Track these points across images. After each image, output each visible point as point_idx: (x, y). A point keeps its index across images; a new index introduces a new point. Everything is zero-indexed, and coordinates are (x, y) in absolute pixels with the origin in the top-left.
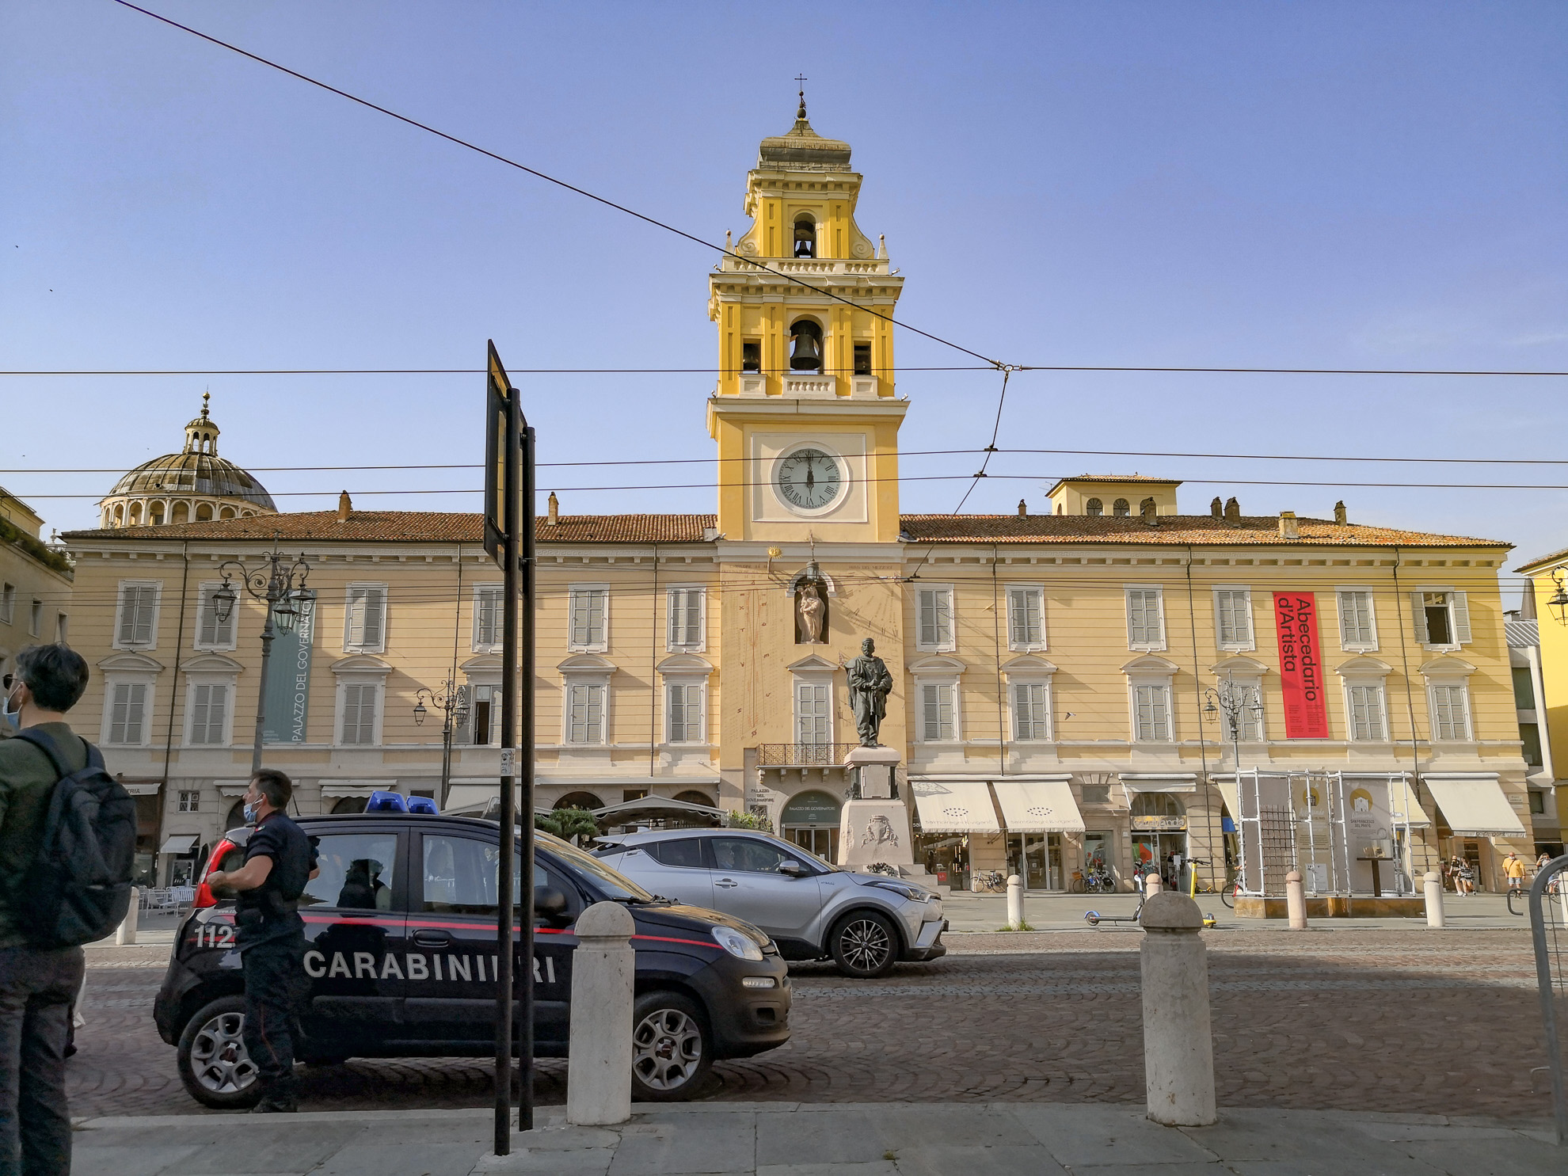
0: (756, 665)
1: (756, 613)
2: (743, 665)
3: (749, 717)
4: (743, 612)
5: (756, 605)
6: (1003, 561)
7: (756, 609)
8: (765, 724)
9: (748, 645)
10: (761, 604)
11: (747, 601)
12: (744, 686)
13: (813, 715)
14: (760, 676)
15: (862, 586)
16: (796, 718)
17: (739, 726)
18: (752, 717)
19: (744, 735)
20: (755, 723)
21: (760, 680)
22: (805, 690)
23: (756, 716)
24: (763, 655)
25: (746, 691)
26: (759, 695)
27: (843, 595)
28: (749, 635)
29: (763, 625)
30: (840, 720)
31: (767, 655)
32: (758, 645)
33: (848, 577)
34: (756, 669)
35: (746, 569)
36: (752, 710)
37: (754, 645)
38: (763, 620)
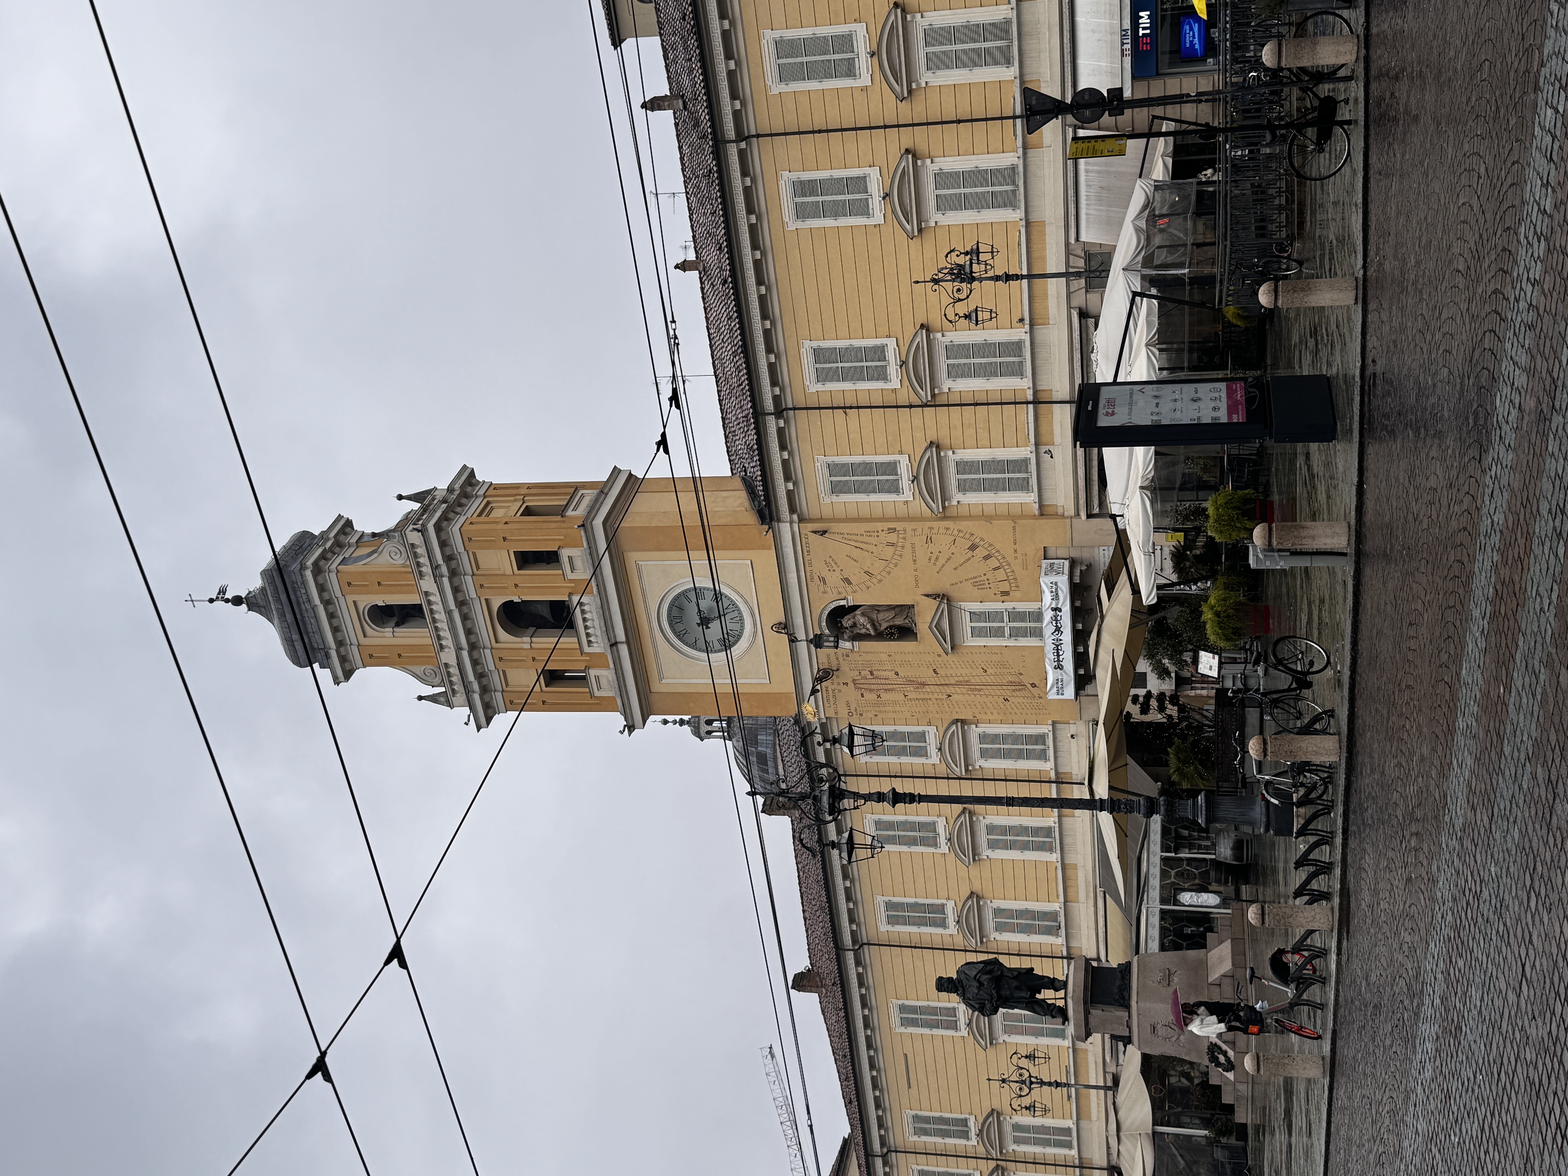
0: (948, 682)
1: (883, 681)
2: (950, 696)
3: (1014, 691)
4: (885, 696)
5: (874, 681)
6: (776, 399)
7: (879, 681)
8: (1021, 674)
9: (924, 690)
10: (870, 676)
11: (871, 690)
12: (975, 695)
13: (1007, 625)
14: (961, 679)
15: (835, 567)
16: (1012, 643)
17: (1025, 701)
18: (1013, 688)
19: (1037, 696)
20: (1020, 684)
21: (966, 679)
22: (976, 633)
23: (1011, 683)
24: (935, 675)
25: (982, 693)
26: (985, 679)
27: (849, 589)
28: (912, 689)
29: (897, 674)
30: (1012, 593)
31: (934, 670)
32: (923, 680)
33: (825, 583)
34: (953, 682)
35: (831, 692)
36: (1005, 687)
37: (924, 684)
38: (891, 674)
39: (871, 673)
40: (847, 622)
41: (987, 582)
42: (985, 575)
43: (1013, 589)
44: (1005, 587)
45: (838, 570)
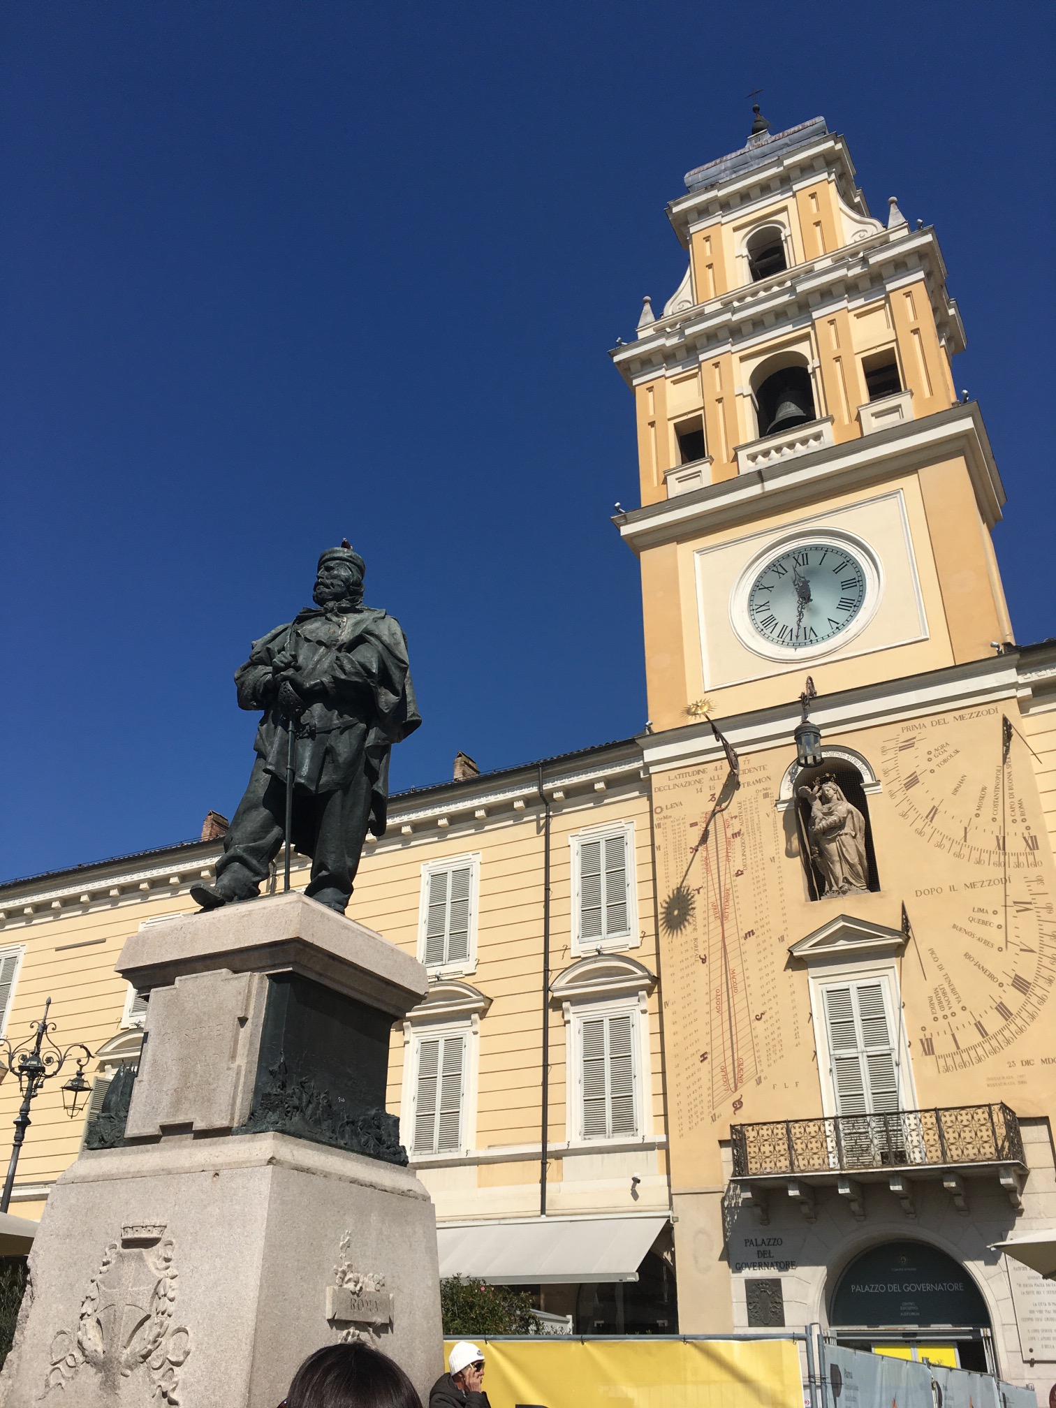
0: (730, 956)
1: (722, 854)
2: (704, 961)
3: (724, 1070)
4: (696, 858)
5: (721, 839)
7: (722, 846)
8: (759, 1081)
9: (712, 919)
10: (729, 835)
11: (705, 834)
12: (709, 1003)
13: (861, 1050)
14: (739, 978)
15: (936, 761)
16: (824, 1062)
17: (705, 1092)
18: (730, 1069)
19: (717, 1111)
20: (738, 1081)
21: (740, 986)
22: (837, 998)
23: (738, 1065)
24: (742, 934)
25: (715, 1014)
26: (742, 1019)
27: (896, 786)
28: (712, 899)
29: (737, 875)
30: (930, 1059)
31: (751, 933)
32: (731, 916)
33: (902, 748)
34: (732, 965)
35: (697, 777)
36: (729, 1053)
37: (722, 918)
38: (737, 865)
39: (735, 835)
40: (831, 788)
41: (948, 1012)
42: (964, 1008)
43: (941, 1062)
44: (943, 1045)
45: (932, 765)
